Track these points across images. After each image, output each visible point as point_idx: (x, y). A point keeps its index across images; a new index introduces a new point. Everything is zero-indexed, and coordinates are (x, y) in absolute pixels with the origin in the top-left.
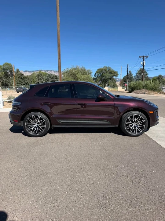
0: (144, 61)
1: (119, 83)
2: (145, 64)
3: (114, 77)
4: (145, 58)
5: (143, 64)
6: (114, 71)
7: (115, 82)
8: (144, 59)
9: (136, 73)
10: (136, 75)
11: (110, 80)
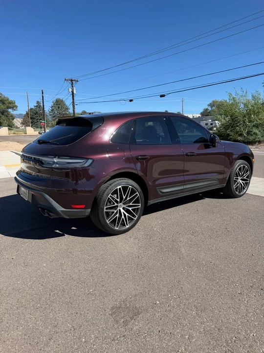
0: (72, 86)
1: (21, 122)
2: (75, 92)
3: (10, 110)
4: (74, 82)
5: (73, 92)
6: (8, 99)
7: (13, 119)
8: (72, 84)
9: (51, 106)
10: (51, 109)
11: (3, 114)
